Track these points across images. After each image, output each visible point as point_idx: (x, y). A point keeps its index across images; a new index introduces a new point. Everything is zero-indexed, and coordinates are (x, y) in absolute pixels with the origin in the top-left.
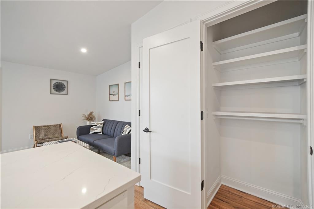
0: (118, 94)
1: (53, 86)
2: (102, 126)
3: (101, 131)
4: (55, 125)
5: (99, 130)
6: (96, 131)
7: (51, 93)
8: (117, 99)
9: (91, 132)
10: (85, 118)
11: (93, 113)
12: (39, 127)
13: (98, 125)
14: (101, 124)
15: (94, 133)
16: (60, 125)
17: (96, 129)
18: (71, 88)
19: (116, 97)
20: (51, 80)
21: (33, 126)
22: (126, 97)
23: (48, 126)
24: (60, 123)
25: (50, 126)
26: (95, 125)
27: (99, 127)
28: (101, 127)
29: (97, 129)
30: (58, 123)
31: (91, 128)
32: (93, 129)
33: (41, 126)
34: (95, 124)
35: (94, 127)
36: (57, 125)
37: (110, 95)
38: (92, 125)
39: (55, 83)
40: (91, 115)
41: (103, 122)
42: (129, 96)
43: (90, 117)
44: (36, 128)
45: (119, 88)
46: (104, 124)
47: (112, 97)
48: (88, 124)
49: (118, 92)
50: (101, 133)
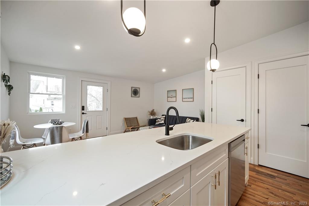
0: (176, 97)
1: (133, 92)
2: (164, 119)
3: (164, 122)
5: (163, 122)
7: (132, 97)
8: (175, 101)
9: (157, 123)
13: (162, 119)
14: (164, 118)
15: (160, 124)
16: (136, 118)
18: (142, 93)
19: (174, 99)
20: (132, 87)
25: (132, 118)
27: (162, 120)
30: (136, 116)
31: (157, 120)
33: (128, 118)
34: (159, 118)
36: (135, 118)
37: (168, 97)
39: (134, 90)
40: (153, 111)
41: (164, 116)
42: (186, 98)
43: (153, 113)
44: (126, 119)
45: (176, 93)
46: (165, 118)
47: (170, 99)
48: (152, 117)
49: (176, 96)
50: (164, 124)
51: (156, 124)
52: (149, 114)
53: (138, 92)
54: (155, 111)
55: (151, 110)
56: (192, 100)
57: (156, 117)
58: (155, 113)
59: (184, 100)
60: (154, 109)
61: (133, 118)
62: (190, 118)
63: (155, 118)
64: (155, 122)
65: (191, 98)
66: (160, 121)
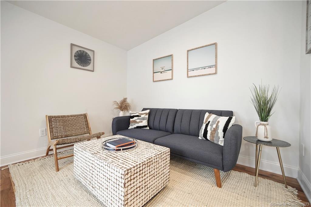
0: (172, 70)
1: (75, 56)
2: (147, 116)
3: (146, 124)
4: (78, 116)
5: (145, 123)
6: (141, 124)
7: (72, 67)
8: (171, 78)
9: (132, 126)
10: (117, 106)
11: (127, 100)
12: (55, 117)
13: (142, 116)
14: (146, 114)
15: (138, 127)
16: (85, 116)
17: (140, 122)
18: (99, 61)
19: (168, 75)
20: (72, 45)
21: (46, 116)
22: (189, 72)
23: (68, 116)
24: (85, 113)
25: (72, 116)
26: (138, 116)
27: (144, 119)
28: (146, 118)
29: (142, 122)
30: (83, 113)
31: (131, 120)
32: (135, 122)
33: (59, 117)
34: (137, 114)
35: (135, 118)
36: (81, 115)
37: (154, 73)
38: (132, 115)
39: (77, 51)
40: (125, 102)
41: (148, 111)
42: (197, 69)
43: (123, 106)
44: (51, 119)
45: (172, 60)
46: (150, 114)
47: (158, 76)
48: (121, 114)
49: (172, 67)
50: (148, 128)
51: (130, 127)
52: (117, 108)
53: (90, 60)
54: (128, 101)
55: (119, 100)
56: (213, 70)
57: (131, 114)
58: (129, 106)
59: (191, 74)
60: (125, 97)
61: (75, 116)
62: (211, 112)
63: (129, 115)
64: (128, 124)
65: (210, 67)
66: (138, 121)
